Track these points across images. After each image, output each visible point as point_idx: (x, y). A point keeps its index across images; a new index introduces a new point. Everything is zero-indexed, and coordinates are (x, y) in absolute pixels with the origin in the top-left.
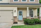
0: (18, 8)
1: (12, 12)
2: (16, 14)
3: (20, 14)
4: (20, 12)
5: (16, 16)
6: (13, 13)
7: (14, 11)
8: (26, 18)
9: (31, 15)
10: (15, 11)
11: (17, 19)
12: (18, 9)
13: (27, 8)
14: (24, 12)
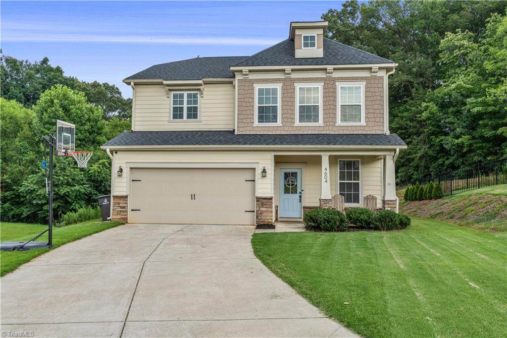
0: (276, 156)
1: (248, 176)
2: (266, 187)
3: (290, 185)
4: (287, 175)
5: (269, 195)
6: (254, 181)
7: (259, 172)
8: (318, 205)
9: (350, 191)
10: (264, 171)
11: (274, 210)
12: (279, 161)
13: (320, 157)
14: (306, 178)
